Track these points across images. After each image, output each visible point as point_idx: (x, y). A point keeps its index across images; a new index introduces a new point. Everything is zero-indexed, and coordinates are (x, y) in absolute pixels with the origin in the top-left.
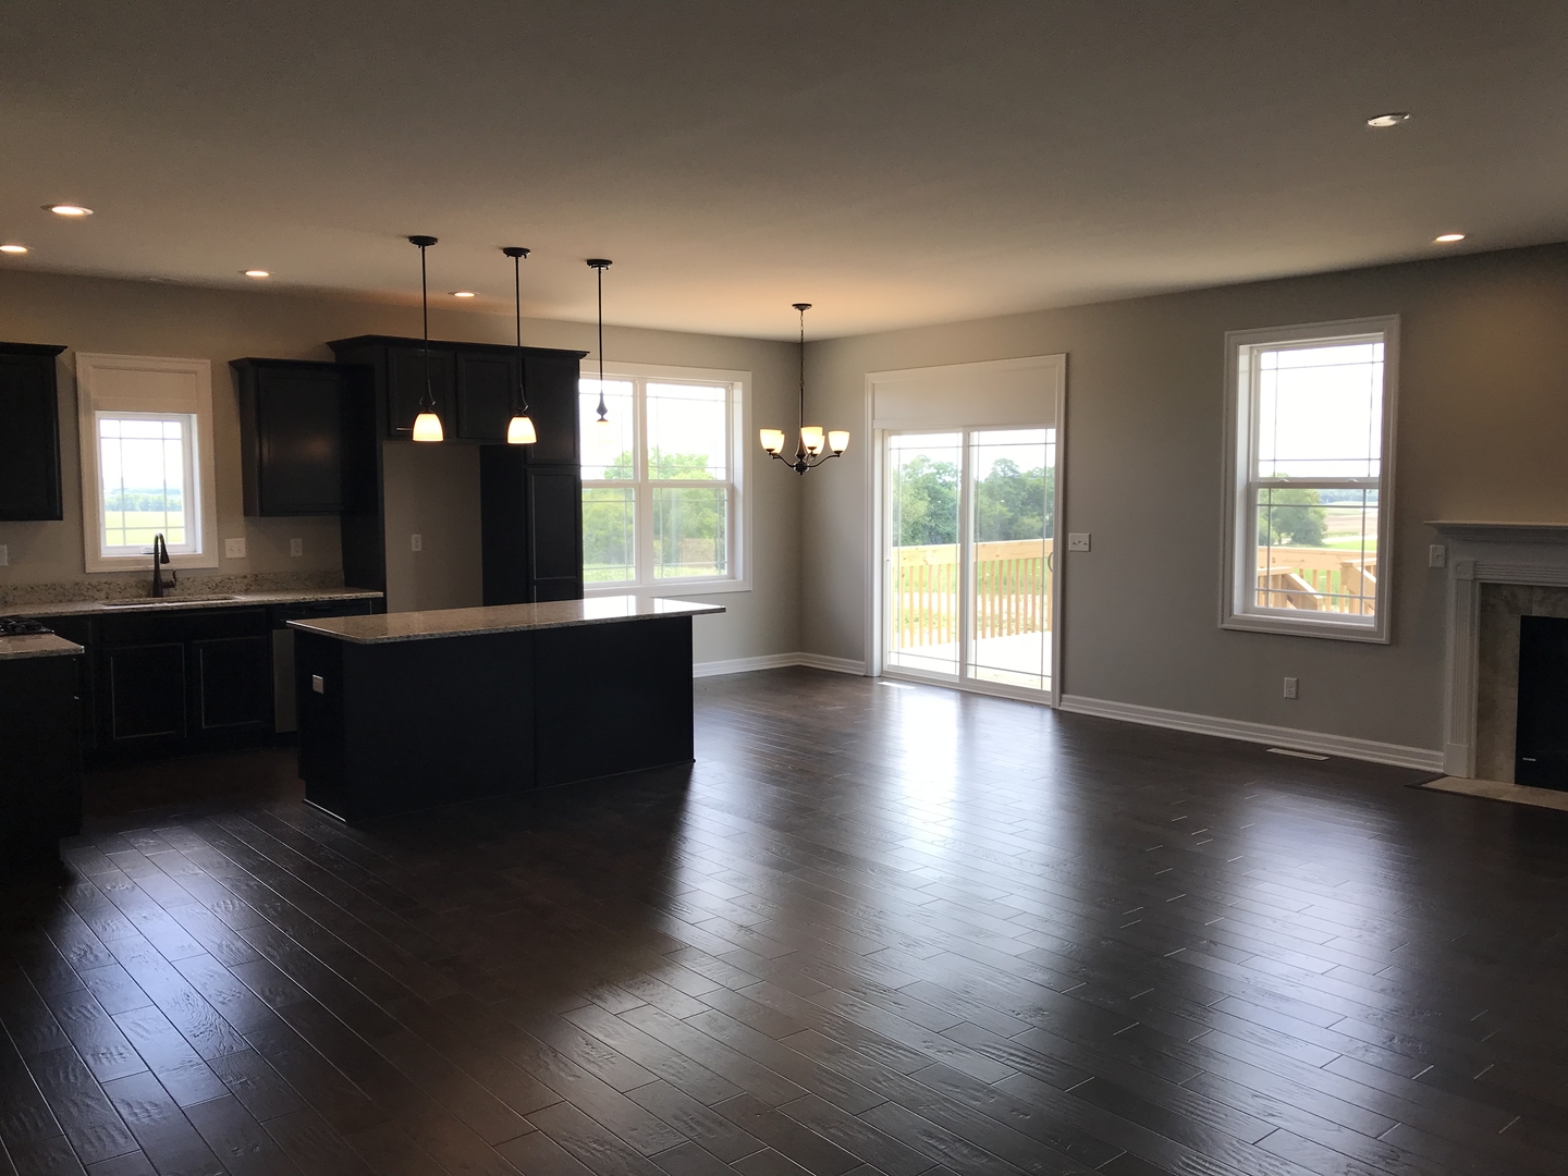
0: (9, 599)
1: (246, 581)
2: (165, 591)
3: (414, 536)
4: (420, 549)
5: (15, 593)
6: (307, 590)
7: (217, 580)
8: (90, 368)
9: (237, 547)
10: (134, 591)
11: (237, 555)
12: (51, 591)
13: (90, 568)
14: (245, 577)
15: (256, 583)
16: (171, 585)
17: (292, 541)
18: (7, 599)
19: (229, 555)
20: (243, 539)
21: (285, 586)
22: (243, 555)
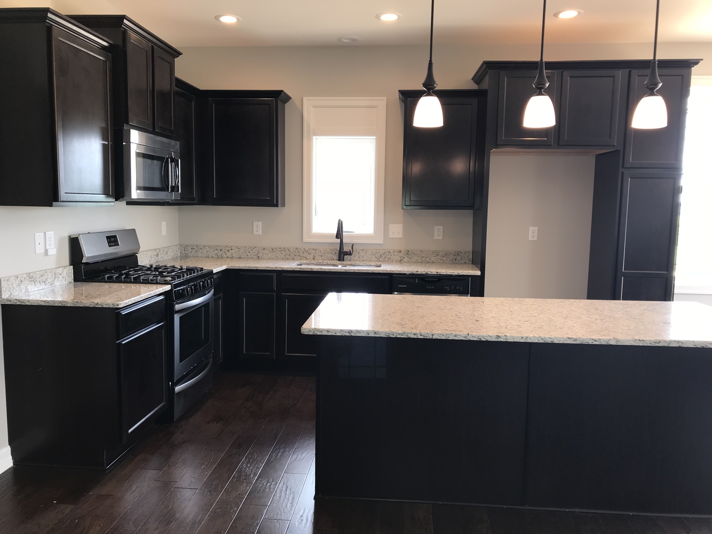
0: (260, 255)
1: (401, 254)
2: (346, 257)
3: (531, 229)
4: (535, 239)
5: (264, 251)
6: (443, 263)
7: (381, 253)
8: (312, 107)
9: (397, 230)
10: (330, 255)
11: (396, 236)
12: (283, 252)
13: (306, 240)
14: (400, 252)
15: (407, 255)
16: (349, 254)
17: (436, 228)
18: (259, 255)
19: (391, 236)
20: (401, 225)
21: (428, 259)
22: (401, 236)
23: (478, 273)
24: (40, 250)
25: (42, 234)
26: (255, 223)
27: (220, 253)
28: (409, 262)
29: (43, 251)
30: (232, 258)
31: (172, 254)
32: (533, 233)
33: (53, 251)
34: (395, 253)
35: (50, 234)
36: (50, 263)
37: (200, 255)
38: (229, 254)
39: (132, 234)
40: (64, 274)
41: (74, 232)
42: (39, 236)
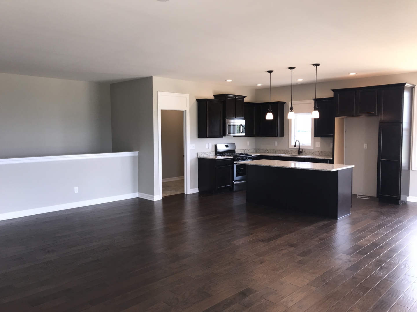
0: (276, 152)
1: (319, 153)
3: (365, 144)
7: (313, 152)
10: (296, 152)
12: (283, 151)
13: (289, 147)
14: (319, 152)
16: (302, 152)
19: (316, 146)
20: (319, 143)
21: (328, 155)
22: (319, 146)
23: (332, 159)
24: (207, 147)
25: (208, 144)
26: (275, 142)
27: (265, 151)
28: (322, 156)
29: (208, 148)
30: (269, 153)
31: (251, 151)
32: (365, 146)
33: (210, 148)
34: (317, 152)
35: (210, 144)
36: (210, 151)
37: (260, 152)
38: (268, 152)
39: (234, 144)
40: (213, 153)
41: (216, 144)
42: (207, 145)
